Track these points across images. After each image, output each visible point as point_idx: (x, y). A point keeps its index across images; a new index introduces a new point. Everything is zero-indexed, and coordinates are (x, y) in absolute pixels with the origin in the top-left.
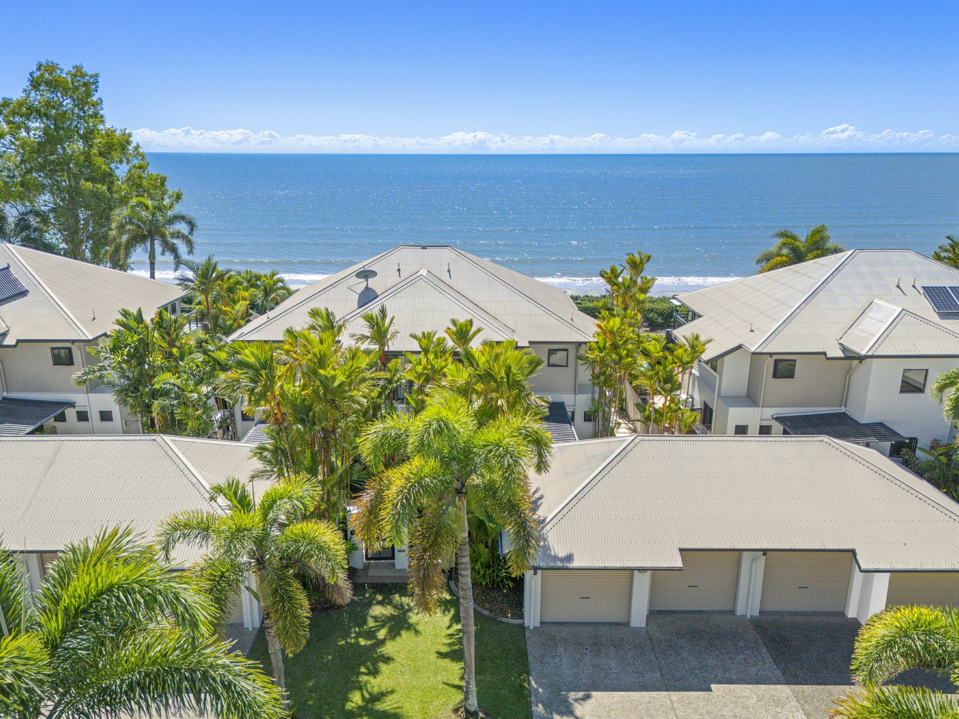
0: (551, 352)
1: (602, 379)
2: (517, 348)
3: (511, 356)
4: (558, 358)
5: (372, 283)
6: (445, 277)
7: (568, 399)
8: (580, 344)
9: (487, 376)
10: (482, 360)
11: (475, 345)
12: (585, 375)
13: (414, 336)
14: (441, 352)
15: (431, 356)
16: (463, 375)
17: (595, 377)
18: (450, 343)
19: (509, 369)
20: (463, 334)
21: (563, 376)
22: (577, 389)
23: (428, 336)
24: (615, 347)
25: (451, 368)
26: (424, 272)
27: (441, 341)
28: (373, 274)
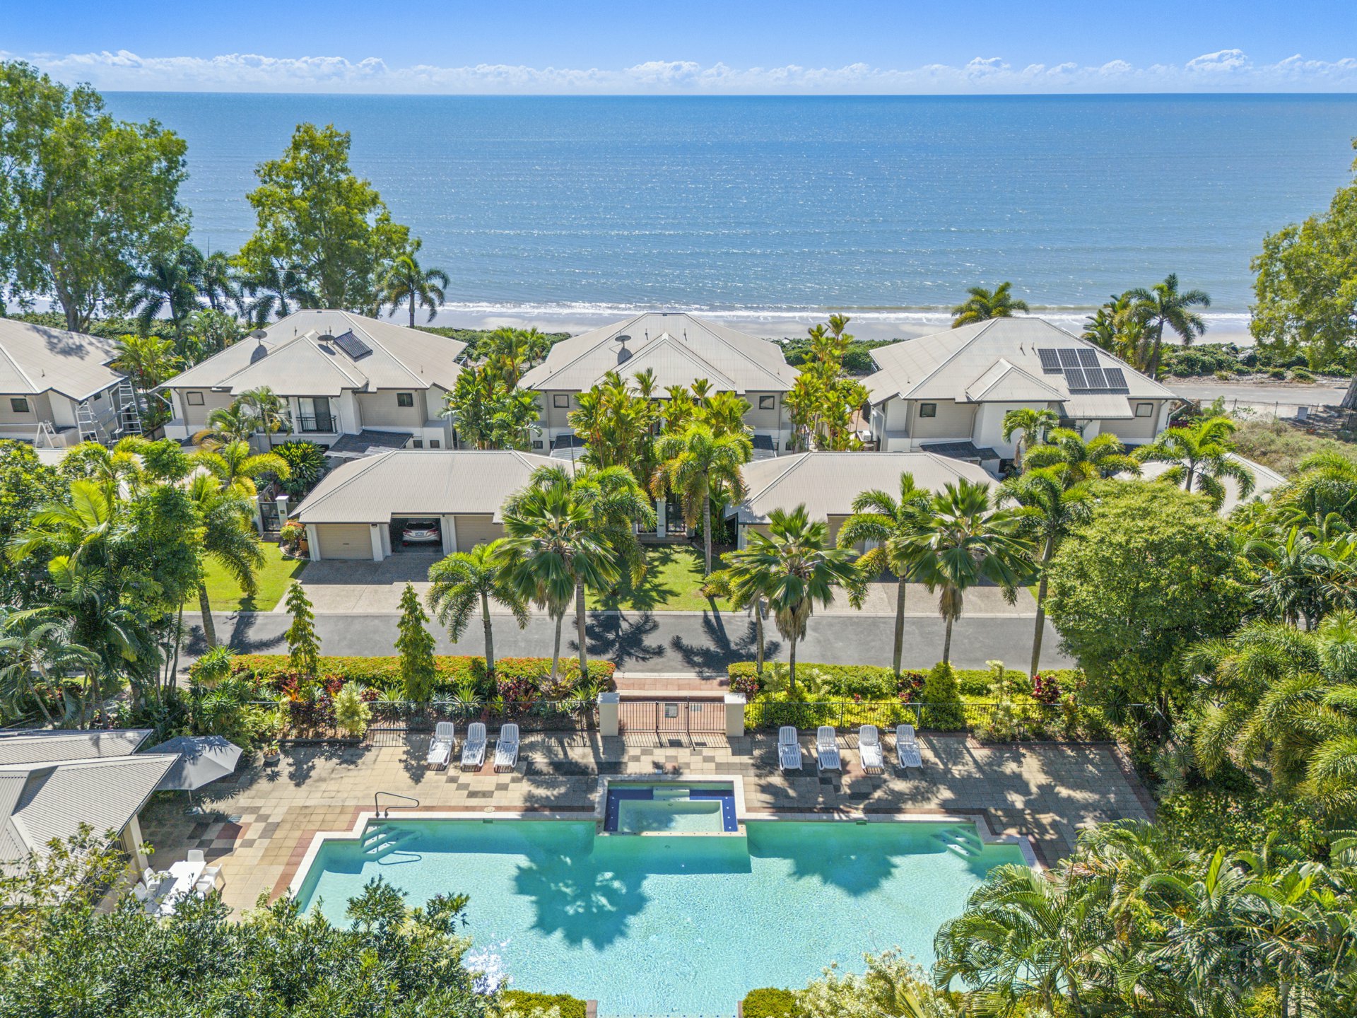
0: (762, 399)
1: (799, 419)
2: (737, 396)
3: (732, 402)
4: (767, 403)
5: (628, 344)
6: (682, 340)
7: (774, 434)
8: (782, 392)
9: (718, 414)
10: (715, 404)
11: (710, 394)
12: (786, 415)
13: (667, 389)
14: (685, 399)
15: (679, 402)
16: (704, 414)
17: (793, 417)
18: (692, 393)
19: (731, 410)
20: (701, 387)
21: (770, 416)
22: (781, 426)
23: (676, 388)
24: (807, 394)
25: (694, 410)
26: (665, 336)
27: (685, 392)
28: (628, 338)
